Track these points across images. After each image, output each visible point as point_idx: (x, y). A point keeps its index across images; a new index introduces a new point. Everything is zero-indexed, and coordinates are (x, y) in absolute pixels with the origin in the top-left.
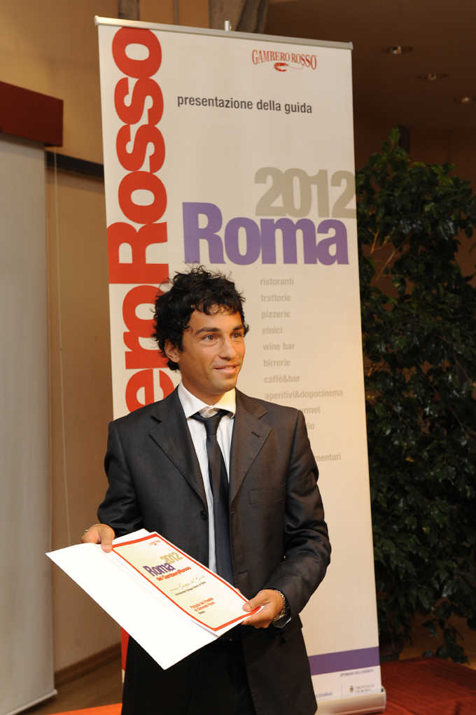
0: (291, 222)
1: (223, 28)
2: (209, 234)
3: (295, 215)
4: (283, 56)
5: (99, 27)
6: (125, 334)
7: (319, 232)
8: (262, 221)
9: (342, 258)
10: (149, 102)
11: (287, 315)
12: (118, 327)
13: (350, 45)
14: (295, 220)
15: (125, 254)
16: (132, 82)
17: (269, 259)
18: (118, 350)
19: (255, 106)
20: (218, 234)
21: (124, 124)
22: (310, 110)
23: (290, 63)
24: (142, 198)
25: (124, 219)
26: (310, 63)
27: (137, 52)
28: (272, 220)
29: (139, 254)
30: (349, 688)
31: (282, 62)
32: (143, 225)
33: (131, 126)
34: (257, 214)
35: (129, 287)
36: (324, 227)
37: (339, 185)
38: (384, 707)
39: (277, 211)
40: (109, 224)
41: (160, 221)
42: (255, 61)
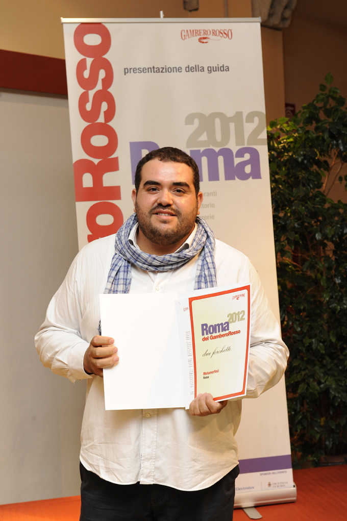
0: (214, 151)
1: (159, 16)
3: (217, 146)
4: (205, 32)
5: (64, 25)
6: (88, 235)
7: (236, 157)
8: (192, 151)
9: (256, 174)
10: (102, 74)
11: (213, 217)
13: (259, 19)
14: (217, 149)
15: (88, 181)
16: (89, 61)
19: (183, 70)
21: (84, 91)
22: (228, 69)
24: (99, 141)
25: (86, 157)
26: (227, 35)
27: (93, 40)
28: (199, 151)
29: (98, 180)
30: (268, 483)
31: (205, 36)
33: (89, 91)
34: (188, 147)
35: (89, 204)
36: (240, 153)
37: (253, 122)
38: (295, 498)
39: (202, 143)
40: (74, 160)
41: (113, 156)
42: (183, 38)
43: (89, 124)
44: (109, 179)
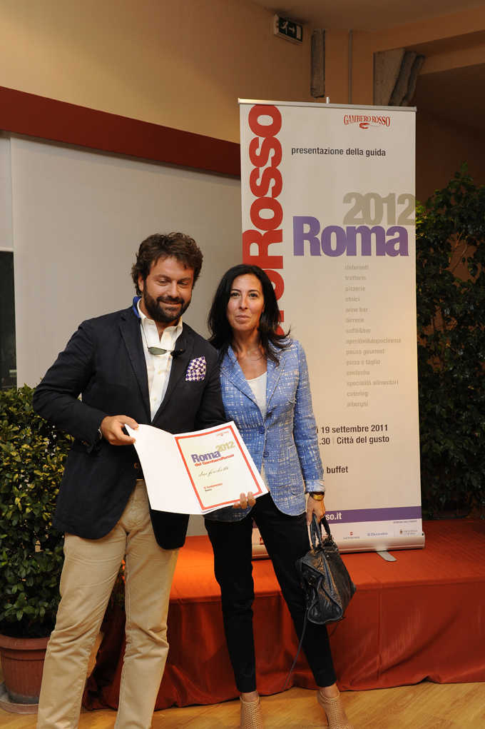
0: (367, 228)
1: (325, 102)
2: (311, 236)
3: (370, 224)
4: (366, 118)
5: (241, 105)
7: (387, 235)
8: (348, 228)
9: (404, 251)
10: (272, 153)
11: (364, 289)
13: (415, 108)
14: (370, 227)
15: (254, 250)
16: (261, 140)
17: (352, 252)
19: (345, 152)
20: (317, 237)
21: (255, 167)
22: (384, 153)
23: (371, 123)
24: (266, 214)
25: (254, 228)
26: (386, 122)
27: (265, 120)
28: (355, 227)
29: (263, 250)
30: (400, 531)
31: (366, 122)
32: (266, 232)
33: (260, 168)
34: (345, 223)
36: (391, 232)
37: (403, 203)
38: (423, 545)
39: (358, 221)
40: (243, 231)
41: (278, 229)
42: (346, 123)
43: (257, 198)
44: (273, 250)
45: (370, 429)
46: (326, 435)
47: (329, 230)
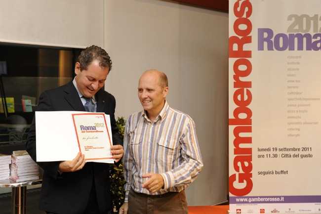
0: (301, 35)
2: (268, 40)
3: (303, 32)
6: (234, 75)
7: (313, 38)
8: (290, 35)
11: (298, 69)
12: (231, 73)
14: (303, 34)
15: (235, 47)
17: (292, 49)
18: (231, 81)
20: (271, 39)
21: (237, 1)
24: (242, 27)
25: (235, 35)
28: (294, 34)
29: (240, 47)
30: (319, 209)
32: (242, 37)
33: (240, 1)
34: (288, 31)
35: (236, 59)
36: (315, 36)
39: (296, 30)
40: (229, 37)
41: (249, 35)
43: (238, 18)
44: (246, 47)
45: (301, 149)
46: (275, 153)
47: (278, 36)
